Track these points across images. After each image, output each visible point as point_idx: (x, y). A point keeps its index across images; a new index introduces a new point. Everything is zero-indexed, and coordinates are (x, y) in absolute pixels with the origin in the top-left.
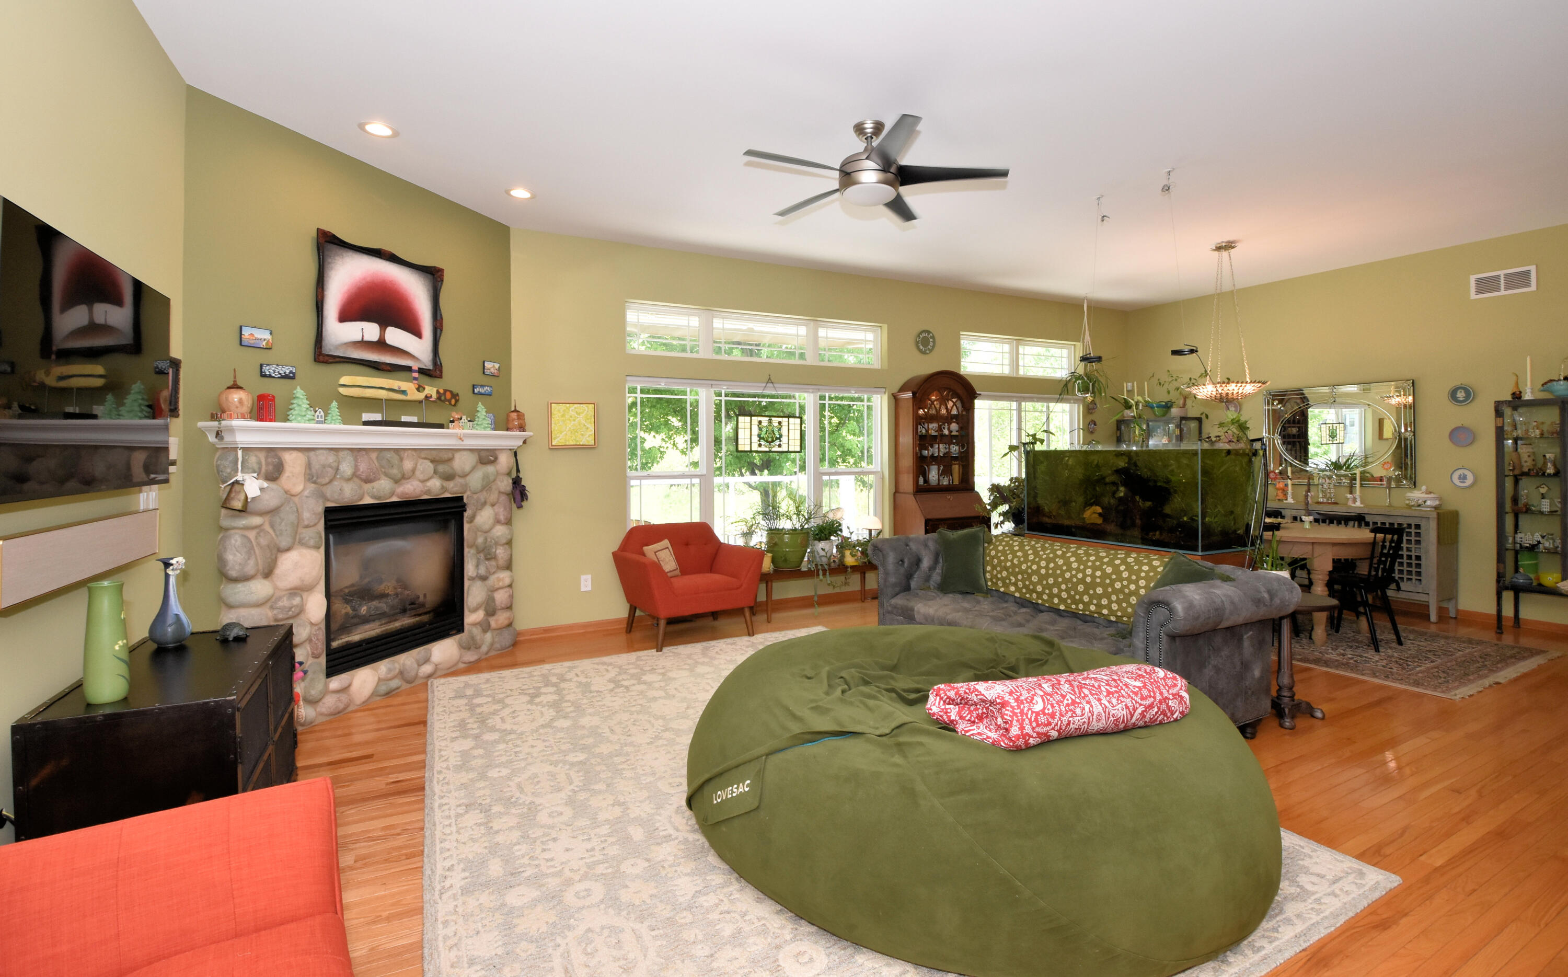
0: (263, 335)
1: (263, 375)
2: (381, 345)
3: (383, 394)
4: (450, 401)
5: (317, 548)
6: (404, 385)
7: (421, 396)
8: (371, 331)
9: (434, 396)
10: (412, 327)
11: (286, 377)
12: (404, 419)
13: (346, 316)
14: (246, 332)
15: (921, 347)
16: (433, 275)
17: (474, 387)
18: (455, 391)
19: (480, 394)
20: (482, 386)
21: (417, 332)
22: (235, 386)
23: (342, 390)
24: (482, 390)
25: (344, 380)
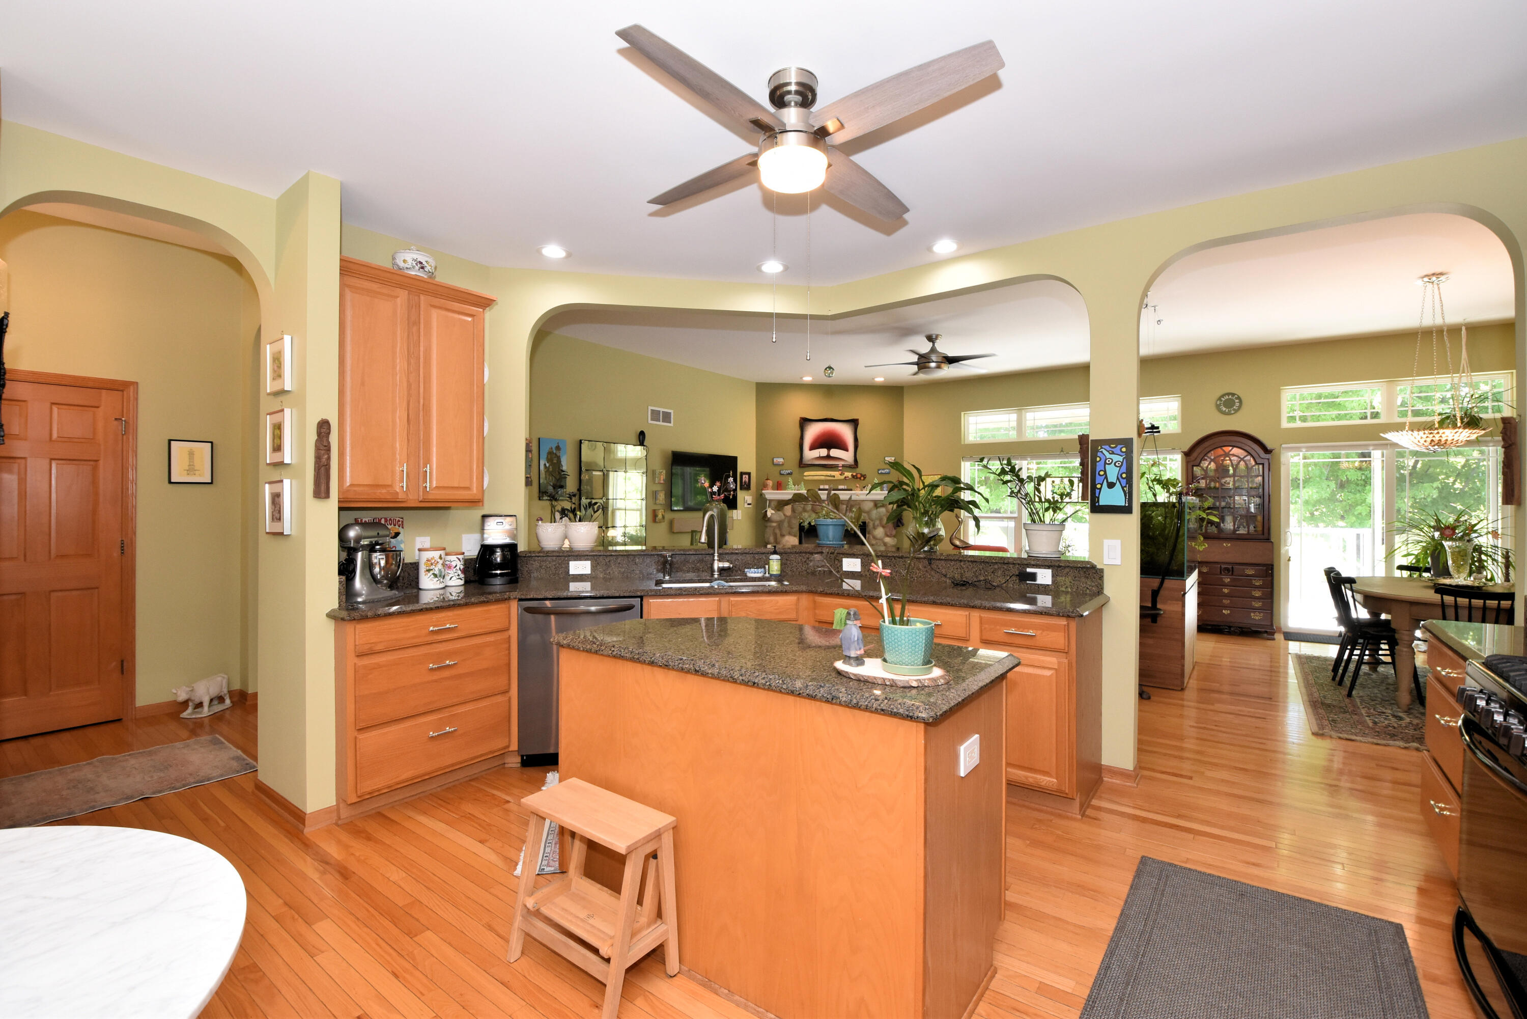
0: (781, 460)
1: (781, 474)
2: (828, 457)
3: (823, 478)
4: (860, 478)
5: (795, 536)
6: (833, 473)
7: (843, 477)
8: (823, 452)
9: (850, 477)
10: (843, 447)
11: (789, 474)
12: (840, 487)
13: (813, 447)
14: (775, 460)
15: (1224, 409)
16: (854, 423)
17: (879, 470)
18: (863, 474)
19: (882, 473)
20: (884, 469)
21: (847, 450)
22: (767, 479)
23: (805, 478)
24: (883, 472)
25: (806, 474)
